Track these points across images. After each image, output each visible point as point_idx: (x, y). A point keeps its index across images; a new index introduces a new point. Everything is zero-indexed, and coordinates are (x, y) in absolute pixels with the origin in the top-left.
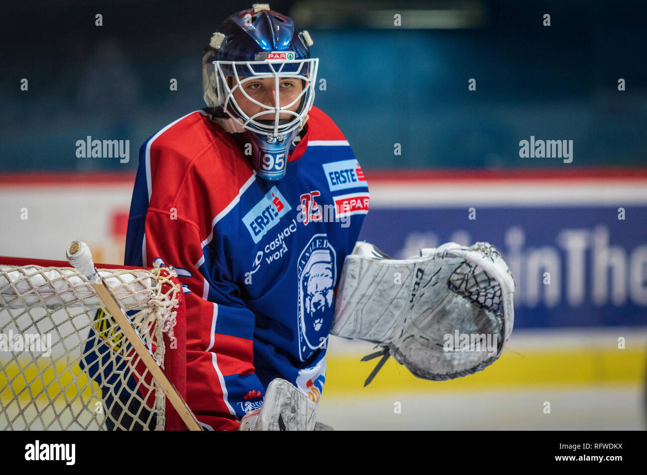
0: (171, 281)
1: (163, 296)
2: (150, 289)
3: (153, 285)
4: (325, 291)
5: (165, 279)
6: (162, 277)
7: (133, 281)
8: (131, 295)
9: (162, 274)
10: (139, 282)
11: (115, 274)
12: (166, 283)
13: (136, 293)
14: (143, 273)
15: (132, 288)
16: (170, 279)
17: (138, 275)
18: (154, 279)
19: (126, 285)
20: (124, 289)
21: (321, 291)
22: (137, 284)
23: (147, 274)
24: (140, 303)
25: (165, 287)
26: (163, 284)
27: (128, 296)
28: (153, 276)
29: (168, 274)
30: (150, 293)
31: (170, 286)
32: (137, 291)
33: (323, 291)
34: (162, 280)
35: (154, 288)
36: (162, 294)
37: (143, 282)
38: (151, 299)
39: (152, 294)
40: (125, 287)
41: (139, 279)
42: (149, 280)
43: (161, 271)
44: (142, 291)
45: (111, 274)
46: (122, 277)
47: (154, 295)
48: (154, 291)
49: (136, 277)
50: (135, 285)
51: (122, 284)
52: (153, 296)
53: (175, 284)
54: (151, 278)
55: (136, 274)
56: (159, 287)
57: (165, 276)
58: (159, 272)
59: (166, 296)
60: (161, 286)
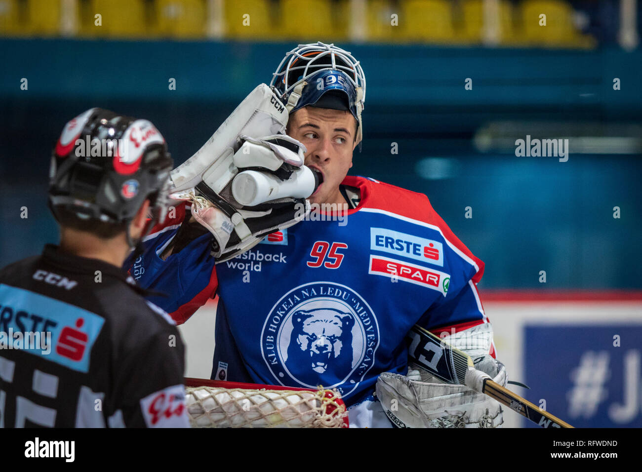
0: (335, 402)
1: (328, 416)
2: (315, 409)
3: (318, 406)
4: (332, 338)
5: (330, 401)
6: (326, 399)
7: (299, 402)
8: (297, 416)
9: (327, 396)
10: (305, 403)
11: (283, 395)
12: (331, 404)
13: (302, 414)
14: (308, 394)
15: (298, 409)
16: (334, 401)
17: (304, 396)
18: (319, 400)
19: (293, 406)
20: (291, 411)
21: (328, 336)
22: (303, 405)
23: (312, 396)
24: (306, 423)
25: (330, 408)
26: (328, 405)
27: (295, 417)
28: (319, 397)
29: (333, 396)
30: (315, 414)
31: (334, 407)
32: (302, 412)
33: (330, 337)
34: (326, 401)
35: (319, 409)
36: (326, 414)
37: (309, 403)
38: (316, 420)
39: (317, 414)
40: (292, 409)
41: (305, 400)
42: (314, 402)
43: (326, 392)
44: (308, 412)
45: (278, 395)
46: (289, 398)
47: (319, 415)
48: (318, 411)
49: (302, 398)
50: (301, 406)
51: (289, 406)
52: (318, 417)
53: (340, 404)
54: (317, 399)
55: (303, 395)
56: (324, 408)
57: (330, 397)
58: (324, 394)
59: (330, 416)
60: (325, 407)
